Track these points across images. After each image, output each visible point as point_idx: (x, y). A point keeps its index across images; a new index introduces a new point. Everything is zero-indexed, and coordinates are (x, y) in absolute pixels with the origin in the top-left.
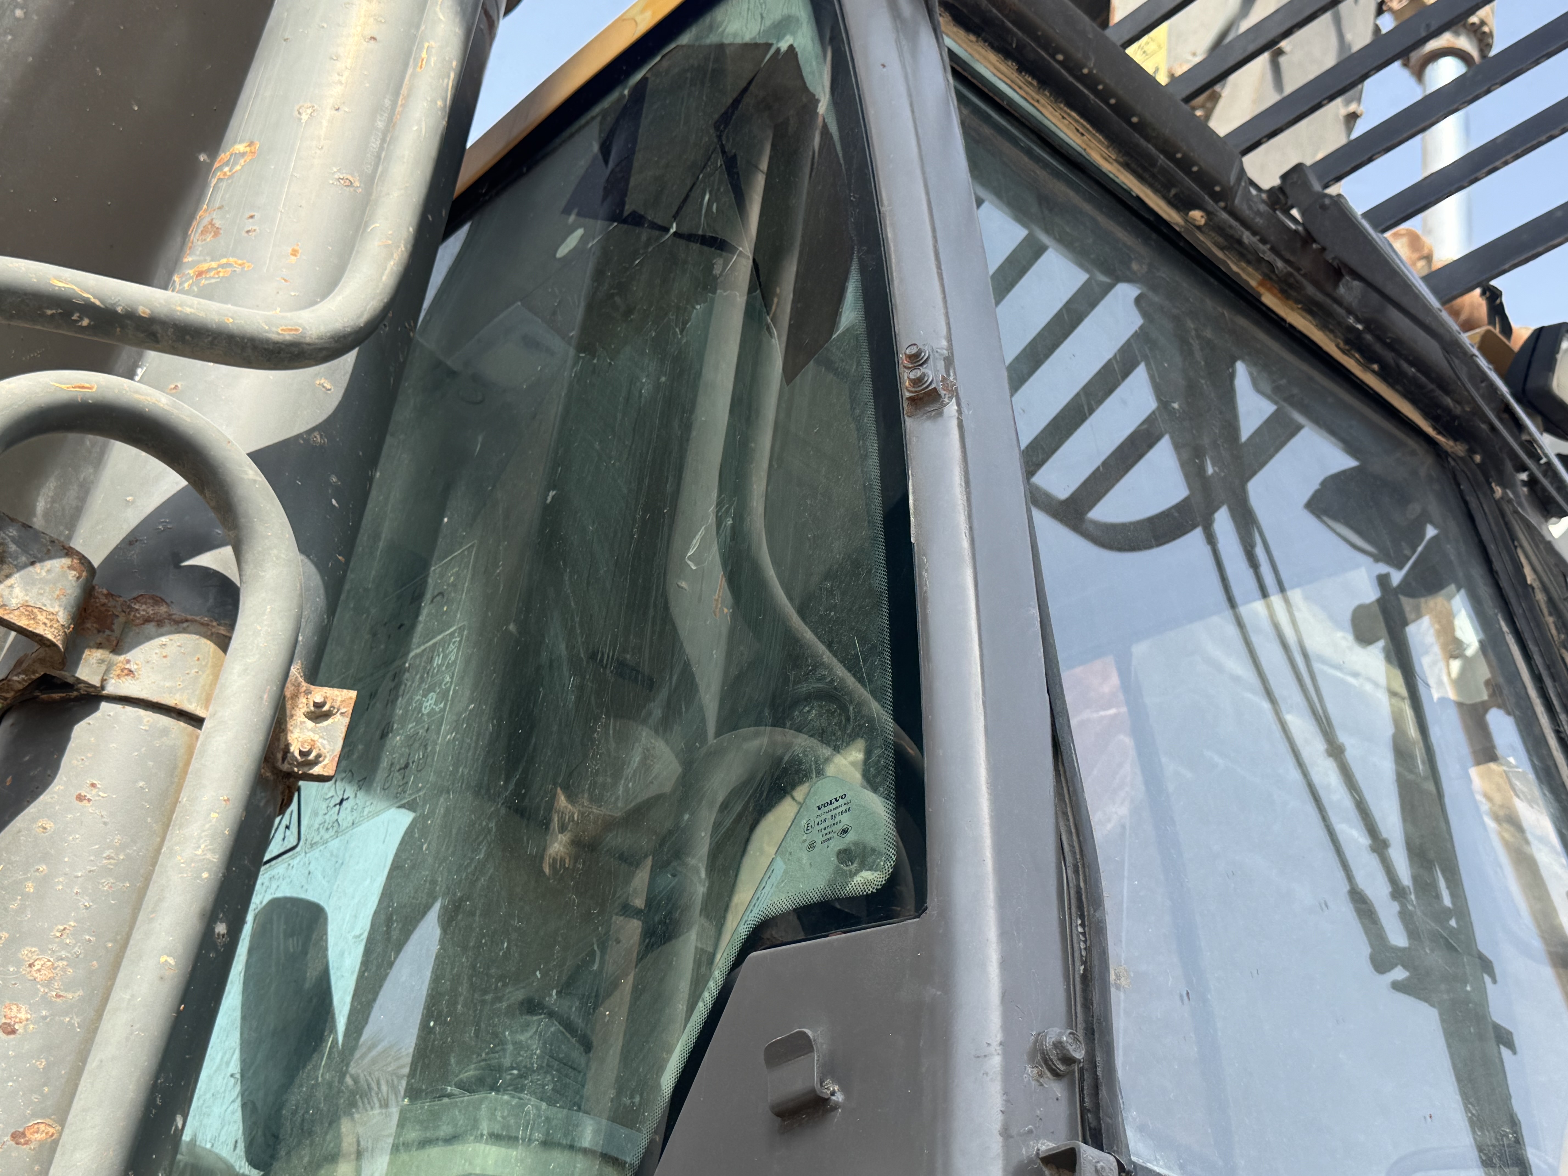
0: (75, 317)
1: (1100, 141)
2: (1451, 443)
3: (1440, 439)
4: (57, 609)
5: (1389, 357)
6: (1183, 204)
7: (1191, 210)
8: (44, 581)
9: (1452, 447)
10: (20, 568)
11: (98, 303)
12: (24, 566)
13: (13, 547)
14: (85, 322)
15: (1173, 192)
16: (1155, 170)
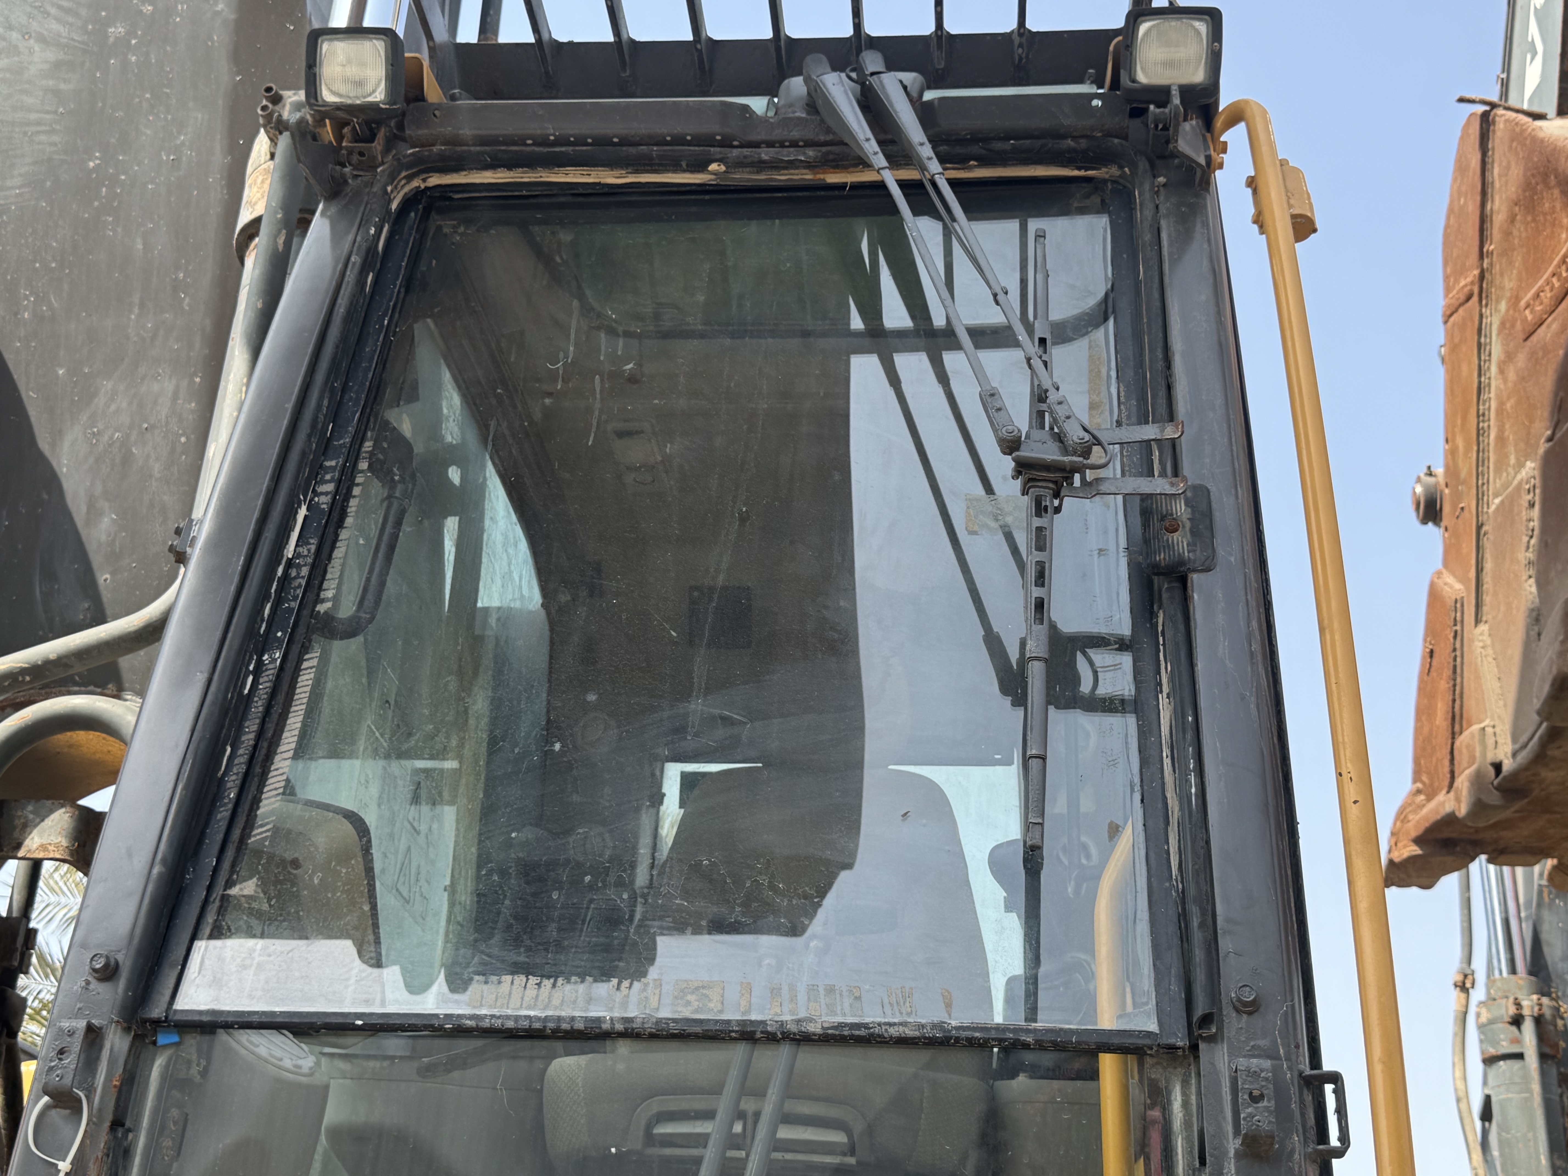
0: (20, 679)
1: (603, 171)
2: (1104, 170)
3: (1090, 173)
4: (60, 839)
5: (976, 149)
6: (700, 166)
7: (708, 166)
8: (51, 827)
9: (1107, 173)
10: (36, 826)
11: (27, 666)
12: (39, 823)
13: (31, 816)
14: (28, 678)
15: (684, 164)
16: (657, 161)
